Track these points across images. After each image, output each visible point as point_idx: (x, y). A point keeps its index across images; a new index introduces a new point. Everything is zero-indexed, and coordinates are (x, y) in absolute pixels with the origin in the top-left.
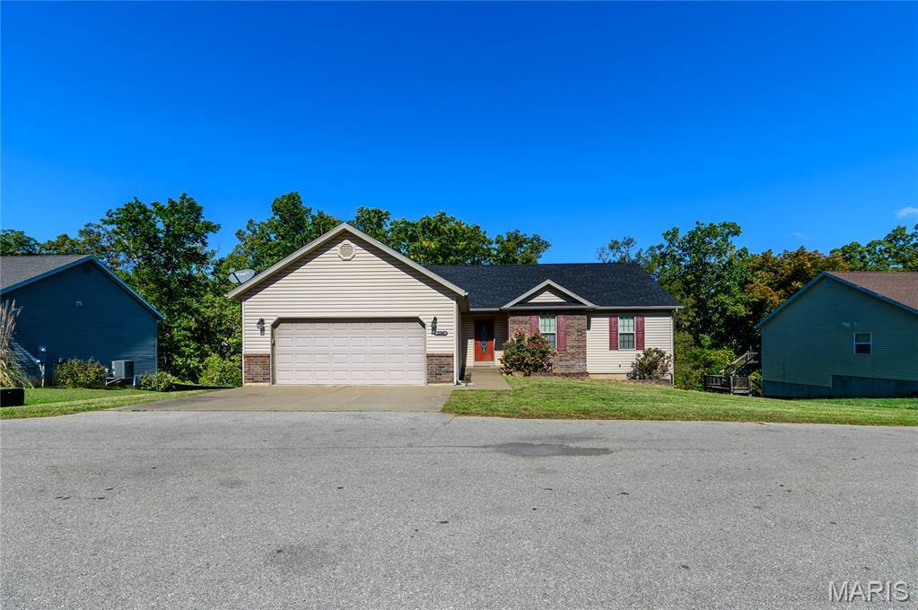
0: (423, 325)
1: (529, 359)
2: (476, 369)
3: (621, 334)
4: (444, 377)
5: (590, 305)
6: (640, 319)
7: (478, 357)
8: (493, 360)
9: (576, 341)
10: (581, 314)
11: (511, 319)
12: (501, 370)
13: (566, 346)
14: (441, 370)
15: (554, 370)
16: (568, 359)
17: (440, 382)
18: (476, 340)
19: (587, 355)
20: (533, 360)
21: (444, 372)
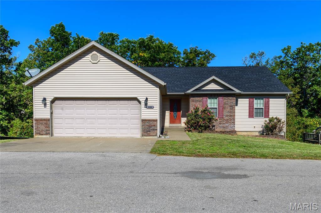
0: (140, 102)
1: (201, 123)
2: (170, 129)
3: (255, 109)
4: (151, 133)
5: (237, 91)
6: (267, 100)
7: (172, 121)
8: (180, 123)
9: (229, 112)
10: (233, 97)
11: (191, 99)
12: (185, 129)
13: (223, 115)
14: (150, 128)
15: (216, 129)
16: (224, 123)
17: (149, 136)
18: (170, 112)
19: (236, 121)
20: (204, 123)
21: (152, 130)
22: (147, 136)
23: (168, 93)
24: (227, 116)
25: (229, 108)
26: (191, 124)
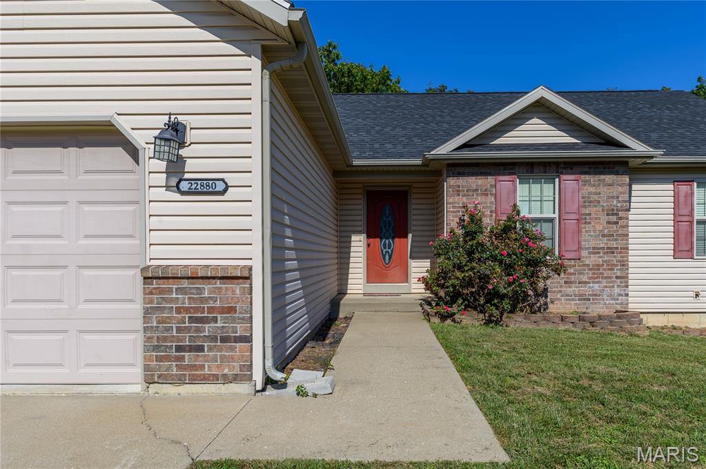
0: (134, 152)
2: (371, 305)
3: (699, 222)
7: (375, 273)
8: (406, 279)
9: (604, 236)
10: (617, 173)
11: (451, 183)
12: (426, 307)
13: (580, 248)
14: (198, 330)
15: (550, 306)
16: (585, 278)
17: (194, 380)
18: (369, 237)
19: (630, 270)
20: (510, 284)
21: (214, 339)
22: (180, 381)
23: (356, 162)
24: (596, 251)
25: (604, 218)
26: (454, 286)
